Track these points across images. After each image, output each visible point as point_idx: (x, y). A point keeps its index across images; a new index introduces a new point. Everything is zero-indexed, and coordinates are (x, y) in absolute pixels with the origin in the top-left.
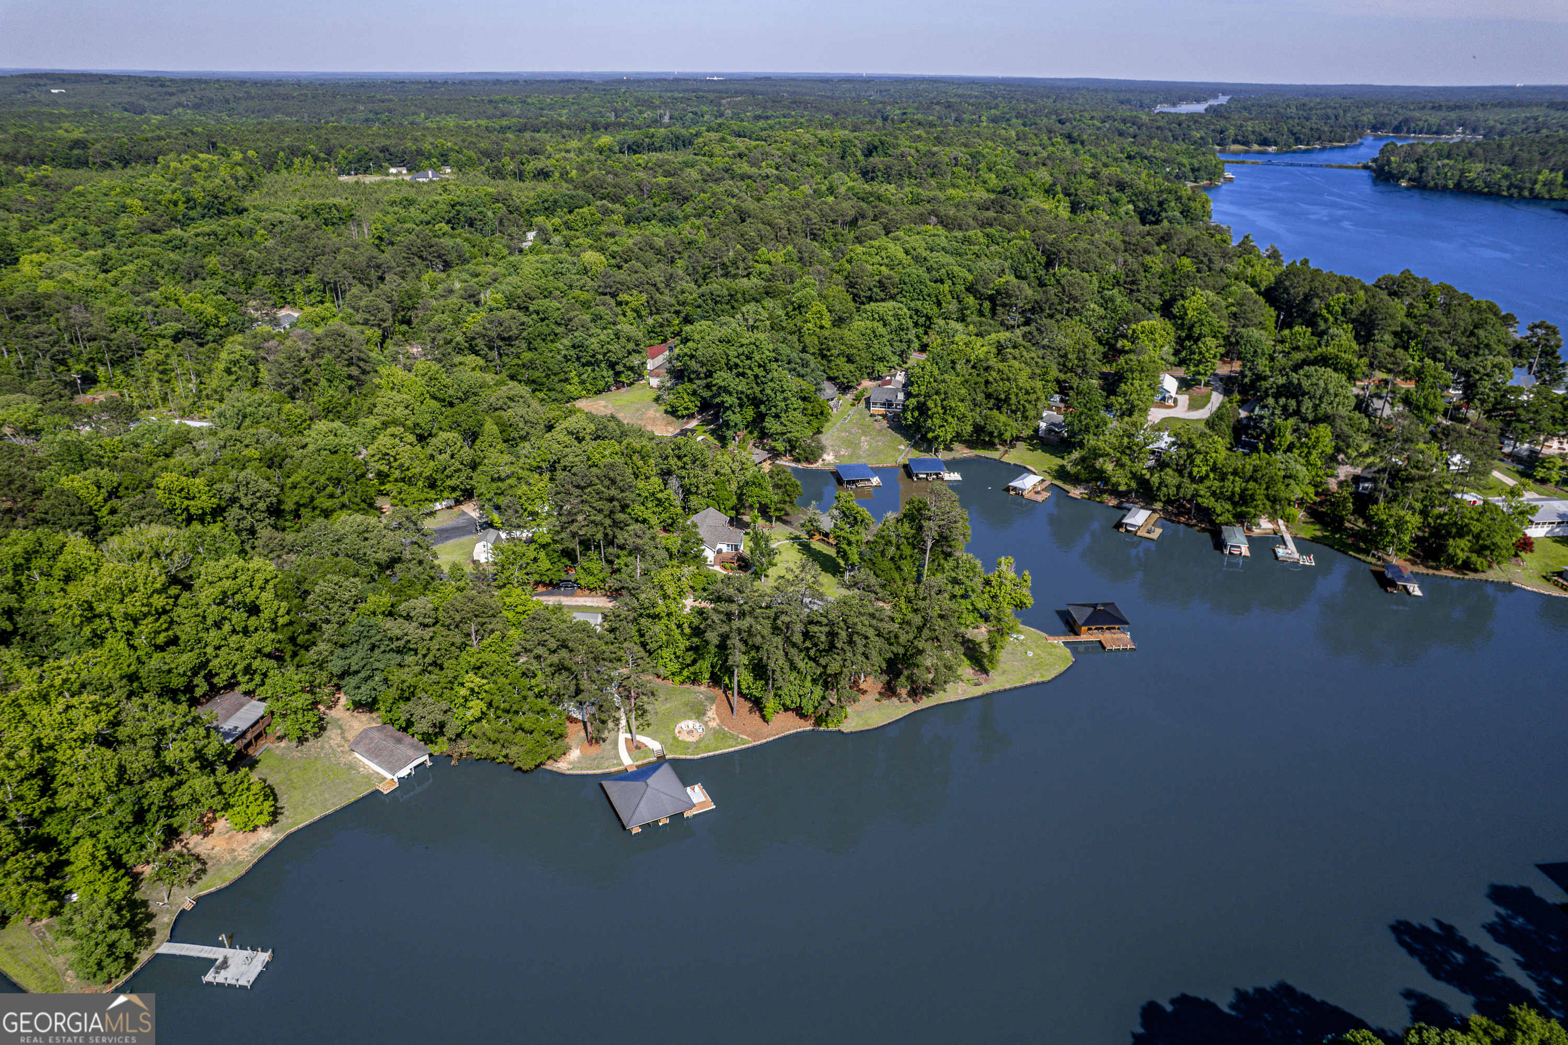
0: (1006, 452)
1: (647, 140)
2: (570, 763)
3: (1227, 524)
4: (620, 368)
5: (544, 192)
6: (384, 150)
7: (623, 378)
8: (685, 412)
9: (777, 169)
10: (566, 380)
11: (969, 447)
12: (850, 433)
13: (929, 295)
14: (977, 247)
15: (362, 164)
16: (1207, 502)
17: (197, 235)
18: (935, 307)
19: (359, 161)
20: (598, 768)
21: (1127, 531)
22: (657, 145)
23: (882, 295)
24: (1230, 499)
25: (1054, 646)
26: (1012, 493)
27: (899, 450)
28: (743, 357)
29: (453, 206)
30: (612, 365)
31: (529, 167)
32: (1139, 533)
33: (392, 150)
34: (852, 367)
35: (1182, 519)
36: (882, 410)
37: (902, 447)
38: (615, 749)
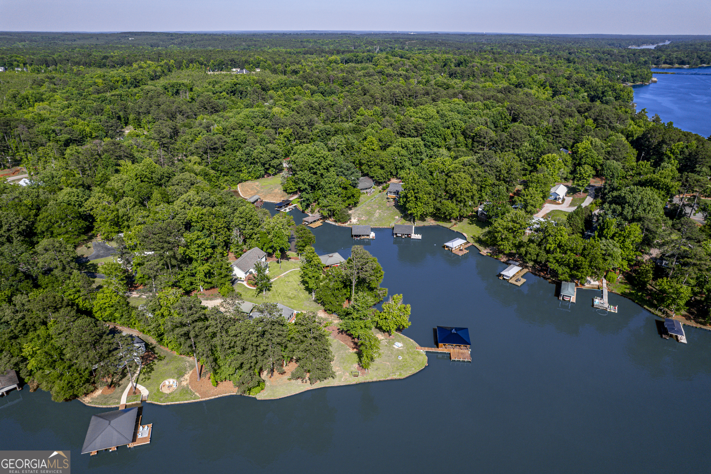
0: (455, 224)
1: (355, 58)
2: (92, 399)
3: (566, 281)
4: (267, 166)
5: (282, 79)
6: (232, 60)
7: (270, 172)
8: (290, 191)
9: (407, 71)
10: (241, 171)
11: (435, 220)
12: (372, 207)
13: (440, 135)
14: (476, 111)
15: (220, 66)
16: (553, 266)
17: (112, 96)
18: (443, 141)
19: (219, 65)
20: (105, 404)
21: (504, 279)
22: (359, 60)
23: (415, 134)
24: (568, 265)
25: (419, 354)
26: (446, 249)
27: (395, 219)
28: (316, 164)
29: (235, 85)
30: (263, 165)
31: (288, 69)
32: (510, 281)
33: (236, 60)
34: (382, 171)
35: (542, 274)
36: (394, 196)
37: (397, 217)
38: (122, 392)
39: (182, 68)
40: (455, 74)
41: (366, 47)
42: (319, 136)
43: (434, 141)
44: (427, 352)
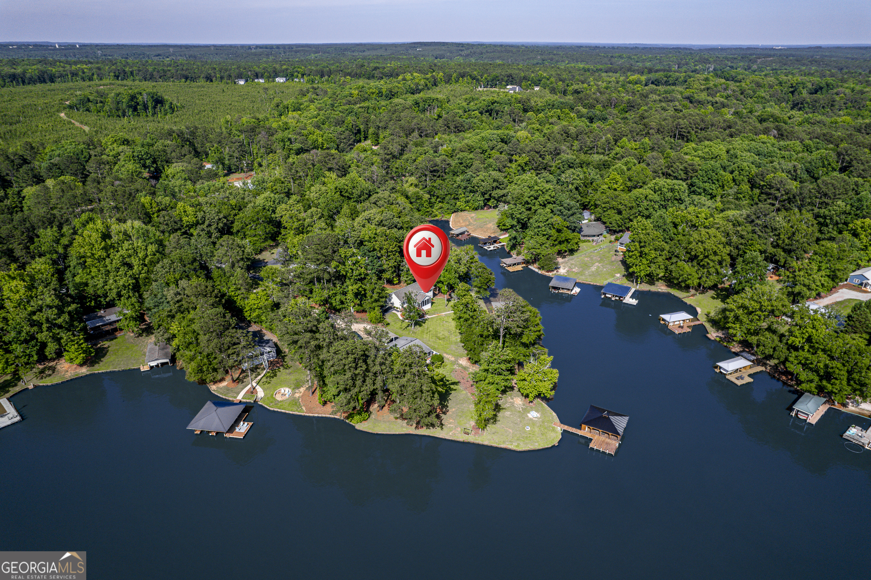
0: (693, 295)
1: (665, 79)
2: (217, 388)
3: (810, 392)
4: (487, 196)
5: (550, 100)
6: (510, 76)
7: (490, 203)
8: (503, 227)
9: (727, 98)
10: (458, 199)
11: (668, 286)
12: (591, 259)
13: (718, 181)
14: (787, 153)
15: (493, 82)
16: (793, 367)
17: (360, 107)
18: (719, 189)
19: (492, 80)
20: (225, 395)
21: (721, 372)
22: (671, 82)
23: (683, 176)
24: (816, 371)
25: (554, 430)
26: (662, 322)
27: (614, 276)
28: (533, 198)
29: (493, 103)
30: (483, 194)
31: (570, 88)
32: (727, 377)
33: (514, 76)
34: (618, 217)
35: (784, 378)
36: (625, 249)
37: (618, 275)
38: (243, 389)
39: (450, 82)
40: (802, 104)
41: (695, 65)
42: (559, 168)
43: (707, 188)
44: (565, 431)
